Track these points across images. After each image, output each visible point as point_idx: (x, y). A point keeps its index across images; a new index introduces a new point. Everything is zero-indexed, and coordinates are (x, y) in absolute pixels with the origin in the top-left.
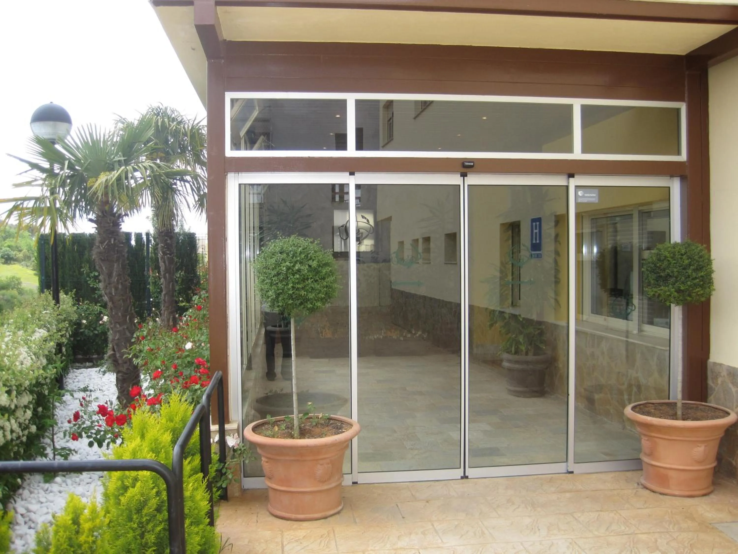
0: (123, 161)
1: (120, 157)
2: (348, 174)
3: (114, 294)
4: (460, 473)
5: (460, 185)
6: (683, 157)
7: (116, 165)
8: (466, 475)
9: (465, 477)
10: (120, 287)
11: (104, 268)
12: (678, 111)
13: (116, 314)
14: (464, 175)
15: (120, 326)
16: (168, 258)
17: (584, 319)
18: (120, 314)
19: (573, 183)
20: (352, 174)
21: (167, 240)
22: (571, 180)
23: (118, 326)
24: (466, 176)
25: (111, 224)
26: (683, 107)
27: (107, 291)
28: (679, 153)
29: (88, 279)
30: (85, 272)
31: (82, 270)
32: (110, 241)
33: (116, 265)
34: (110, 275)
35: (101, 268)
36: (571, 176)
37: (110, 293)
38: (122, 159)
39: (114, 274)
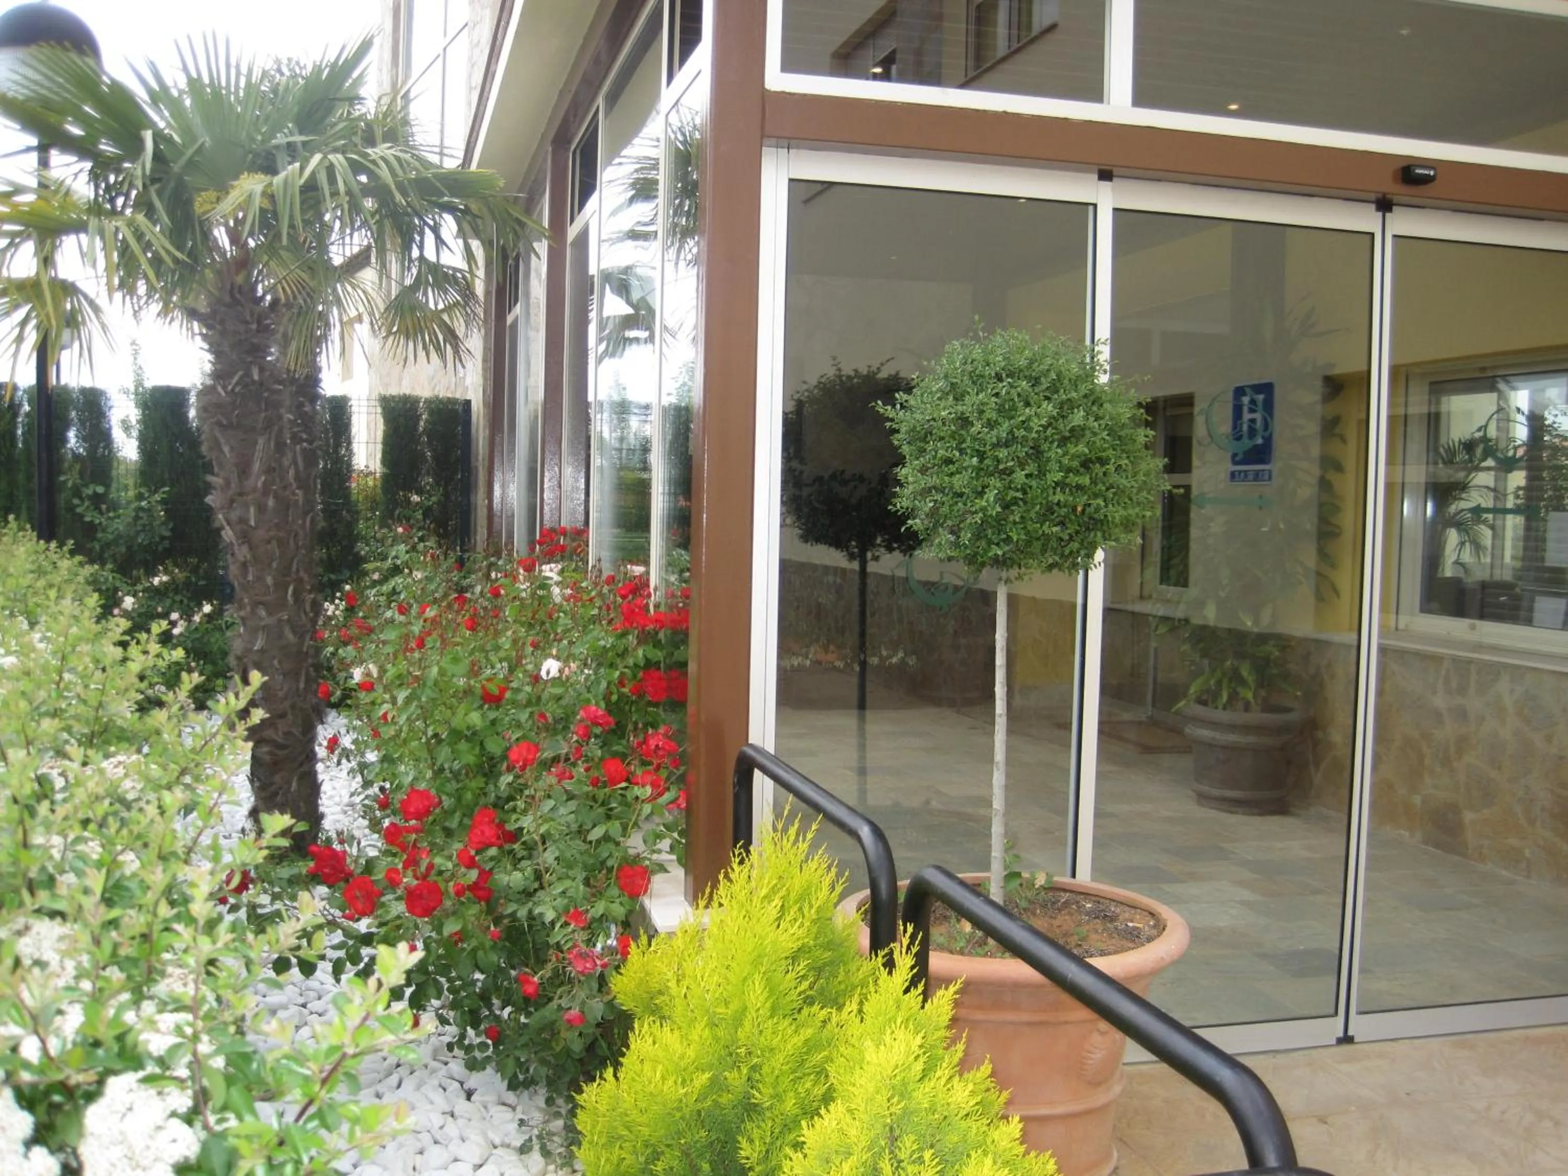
0: (299, 145)
1: (292, 134)
2: (1096, 176)
3: (252, 523)
4: (1336, 1028)
5: (1372, 235)
7: (282, 158)
8: (1350, 1033)
9: (1346, 1039)
10: (271, 502)
11: (226, 449)
13: (260, 579)
14: (1384, 207)
15: (270, 614)
17: (1401, 626)
18: (269, 580)
20: (1105, 175)
23: (263, 613)
24: (1390, 210)
25: (254, 326)
27: (234, 516)
30: (70, 484)
31: (62, 478)
32: (248, 374)
33: (261, 441)
37: (243, 520)
38: (298, 139)
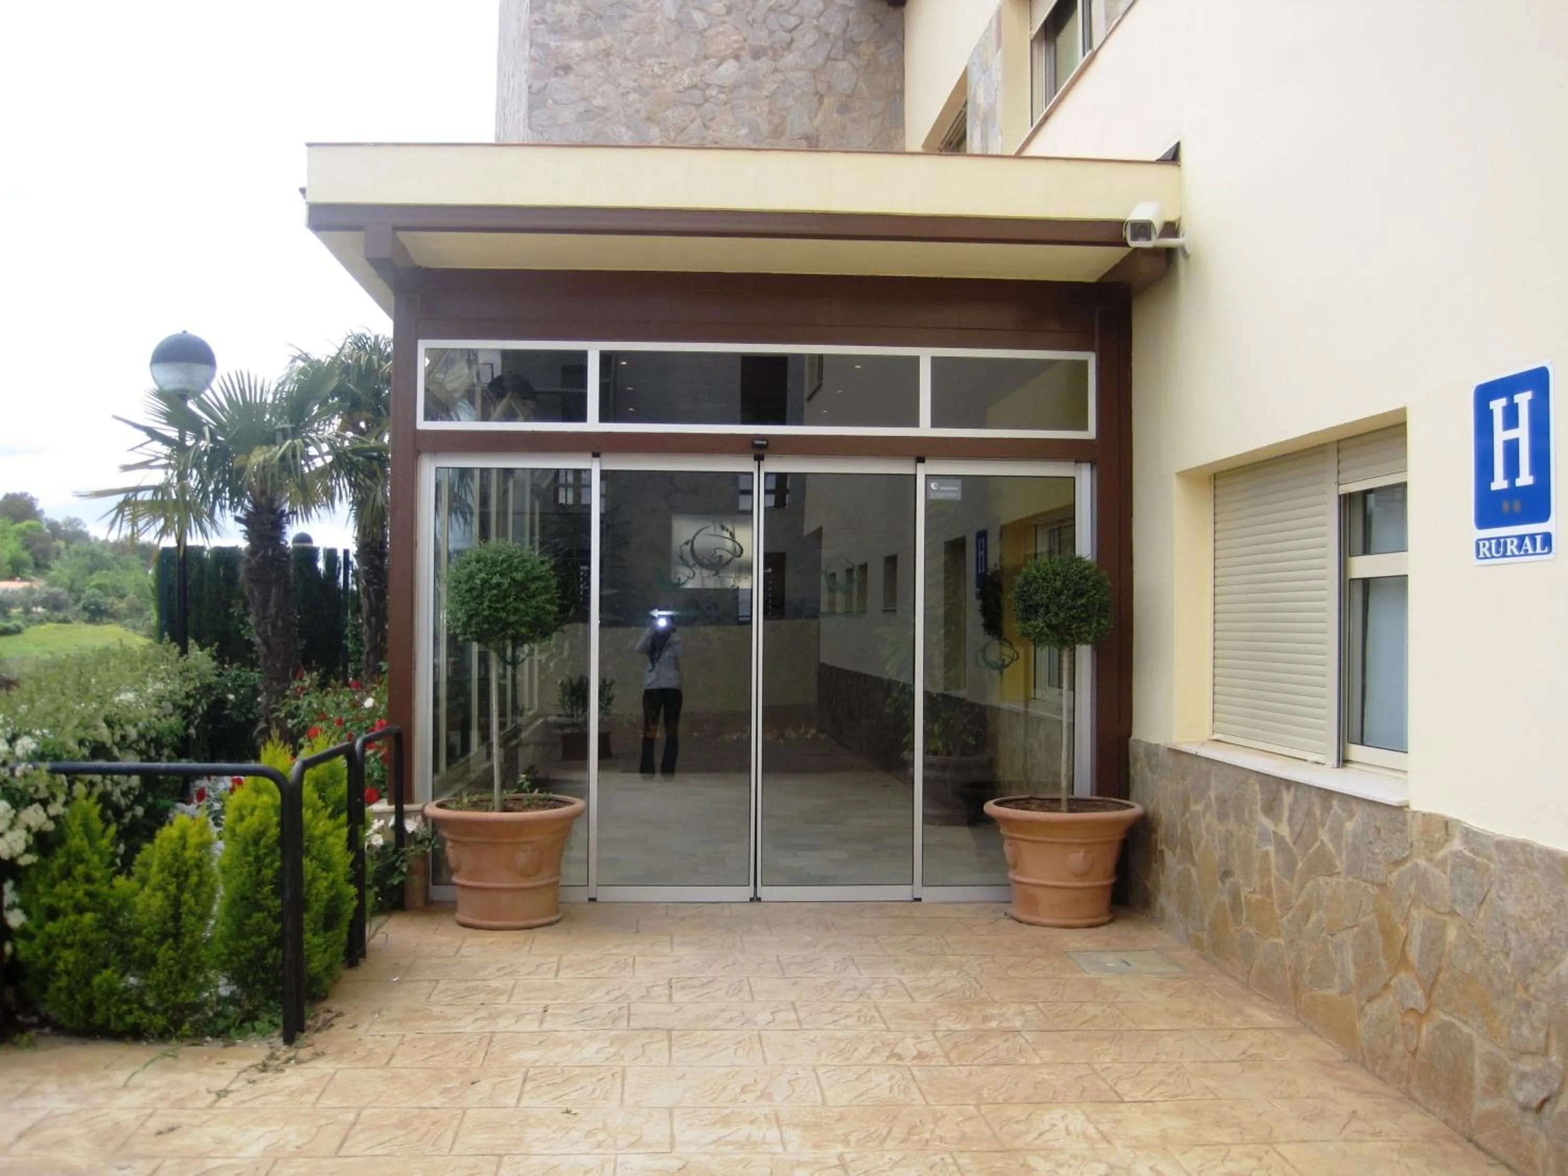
0: (290, 430)
1: (286, 423)
2: (590, 455)
3: (270, 634)
4: (747, 892)
5: (752, 474)
6: (1091, 433)
7: (279, 437)
8: (758, 895)
9: (755, 899)
10: (280, 623)
11: (256, 593)
12: (1084, 364)
13: (273, 665)
14: (759, 458)
15: (279, 683)
16: (375, 590)
17: (1038, 696)
18: (278, 665)
19: (922, 471)
20: (596, 455)
21: (373, 560)
22: (920, 466)
23: (275, 683)
24: (763, 459)
25: (269, 526)
26: (1091, 358)
27: (260, 630)
28: (1084, 427)
29: (241, 626)
30: (236, 614)
31: (231, 610)
32: (267, 552)
33: (274, 591)
34: (265, 606)
35: (251, 592)
36: (921, 460)
37: (265, 632)
38: (288, 426)
39: (272, 603)
